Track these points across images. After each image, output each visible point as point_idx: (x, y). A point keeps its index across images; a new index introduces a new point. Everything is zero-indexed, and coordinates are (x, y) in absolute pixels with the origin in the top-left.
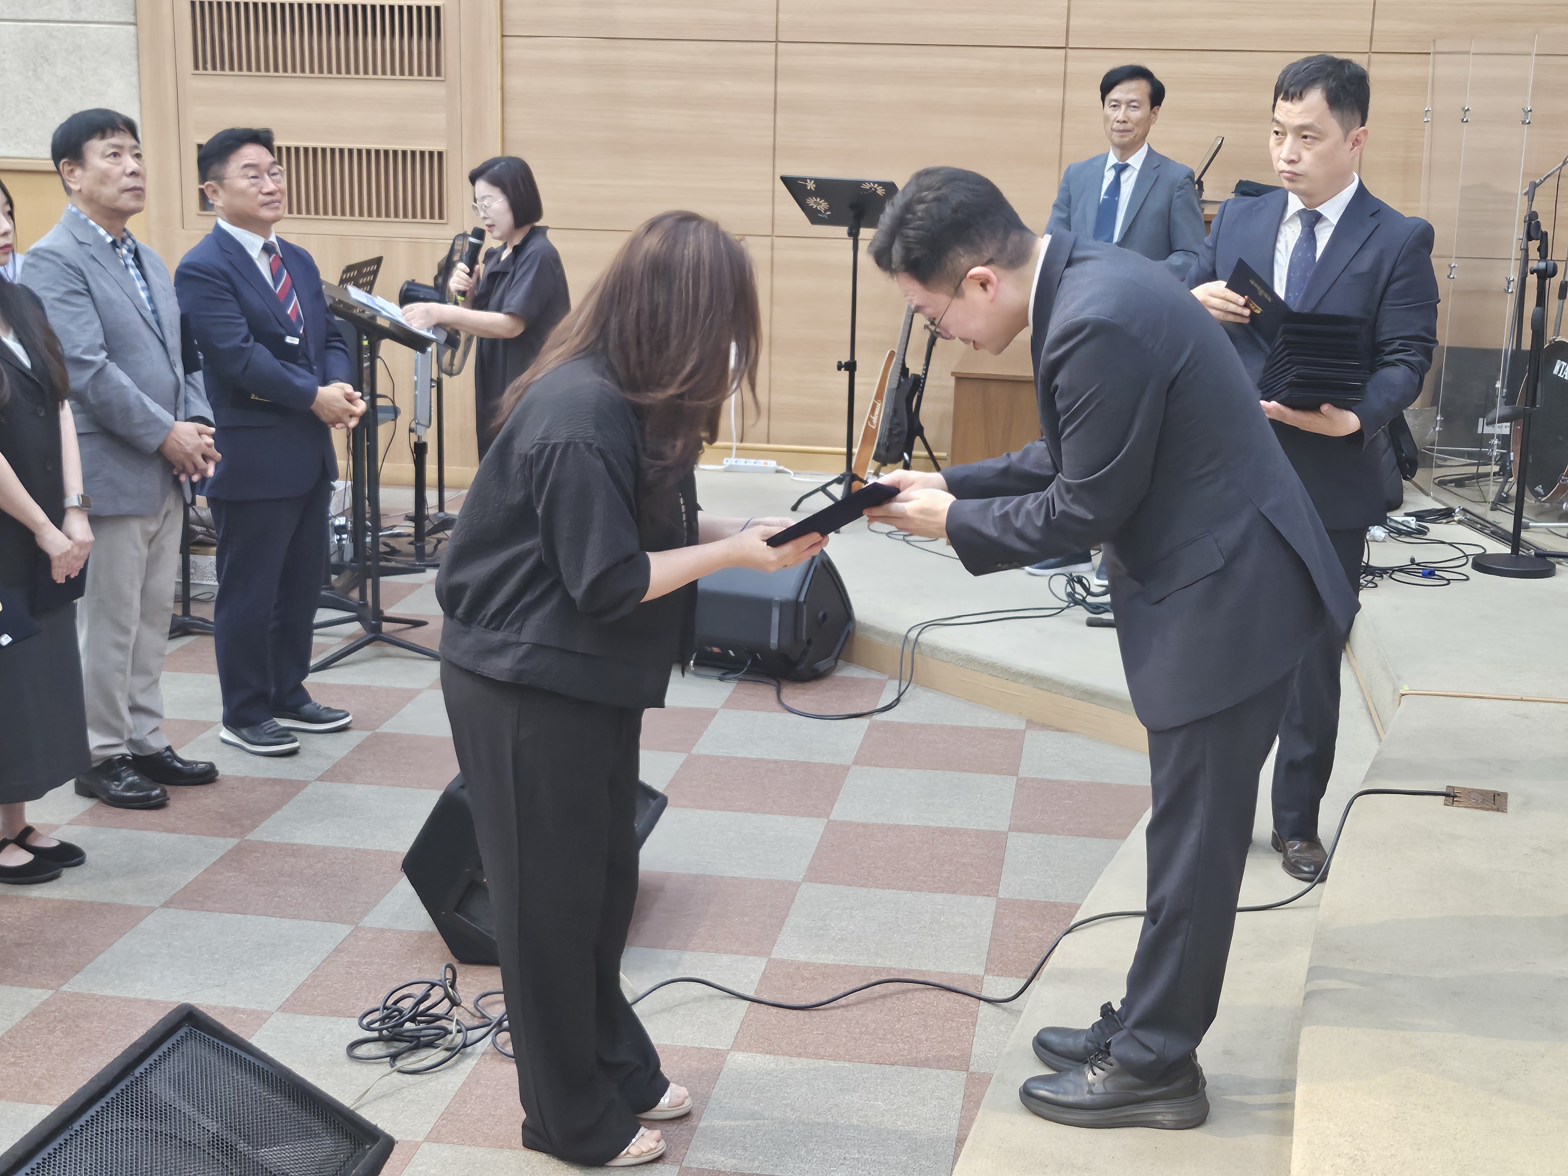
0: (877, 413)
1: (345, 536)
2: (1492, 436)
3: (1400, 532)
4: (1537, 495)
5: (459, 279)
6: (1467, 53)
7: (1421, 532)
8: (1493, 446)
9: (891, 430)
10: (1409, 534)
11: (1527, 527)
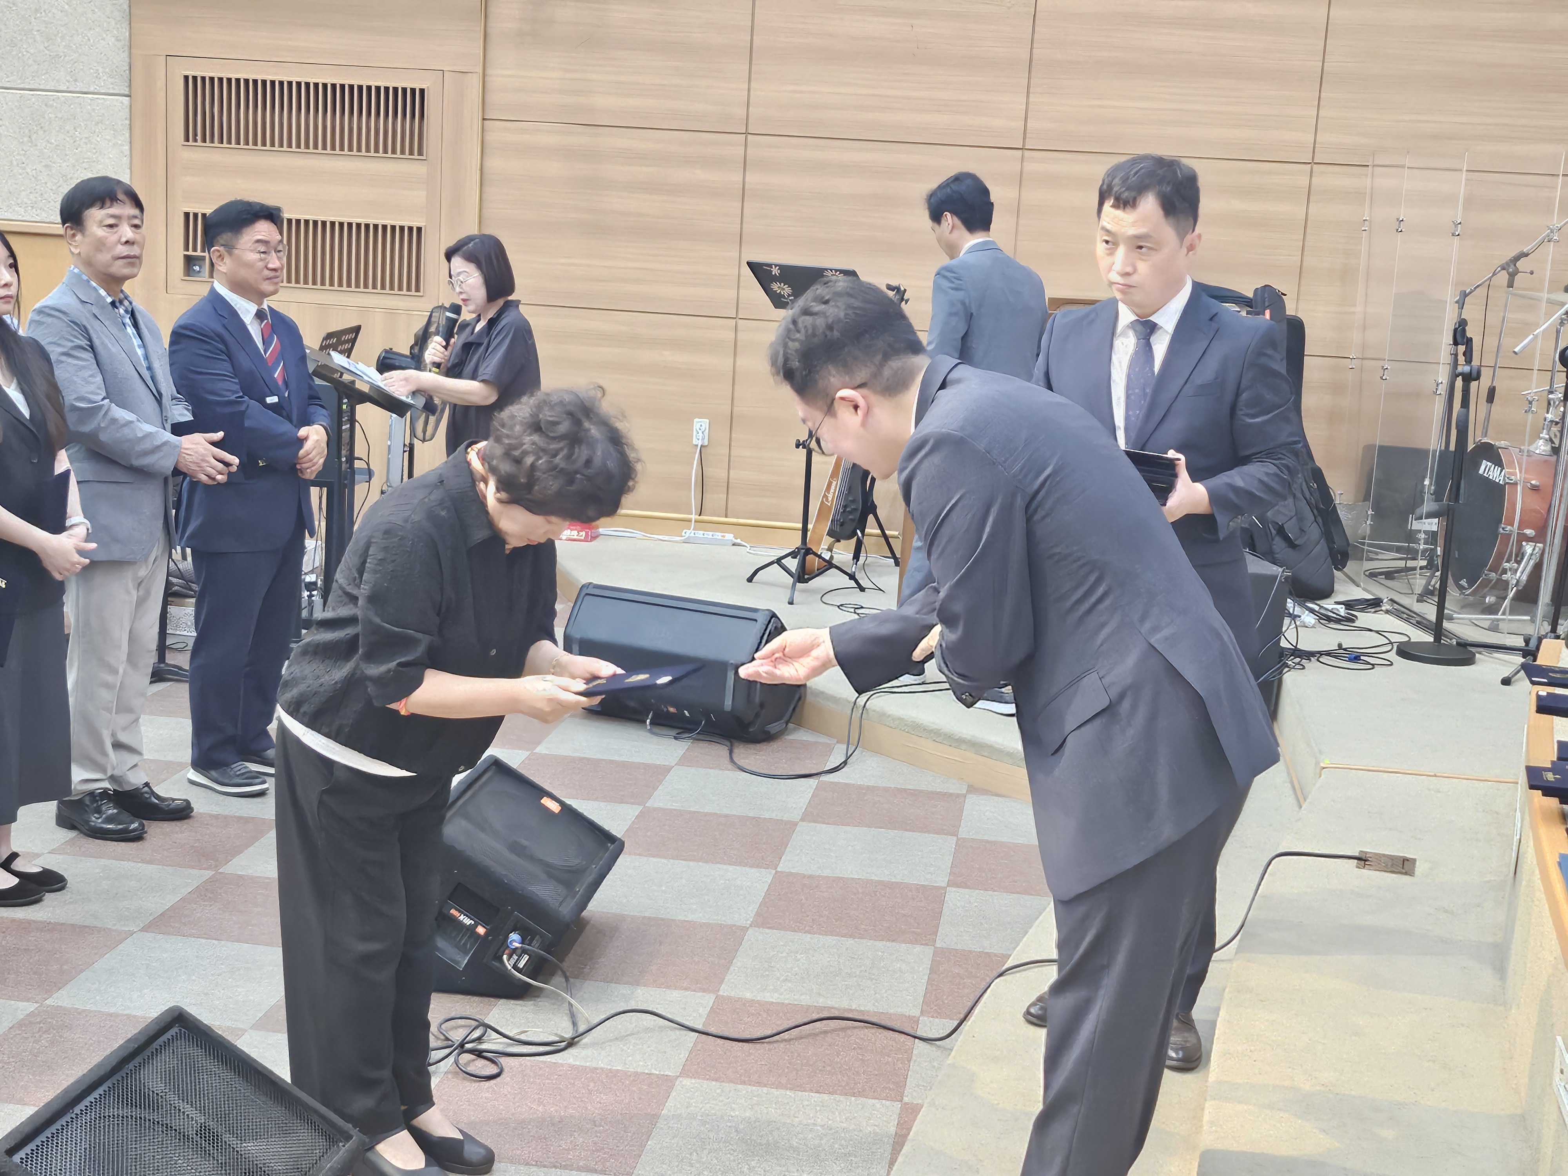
0: (832, 491)
1: (315, 593)
2: (1420, 531)
3: (1329, 619)
4: (1461, 588)
5: (435, 350)
6: (1403, 167)
7: (1350, 620)
8: (1420, 540)
9: (845, 507)
10: (1338, 621)
11: (1450, 619)
